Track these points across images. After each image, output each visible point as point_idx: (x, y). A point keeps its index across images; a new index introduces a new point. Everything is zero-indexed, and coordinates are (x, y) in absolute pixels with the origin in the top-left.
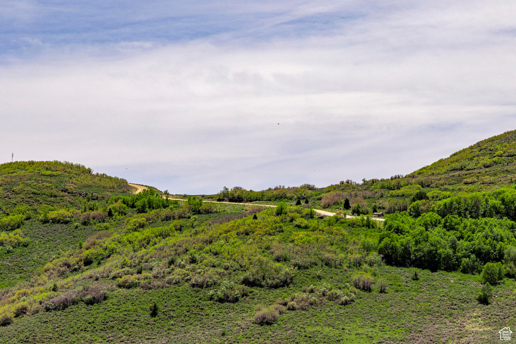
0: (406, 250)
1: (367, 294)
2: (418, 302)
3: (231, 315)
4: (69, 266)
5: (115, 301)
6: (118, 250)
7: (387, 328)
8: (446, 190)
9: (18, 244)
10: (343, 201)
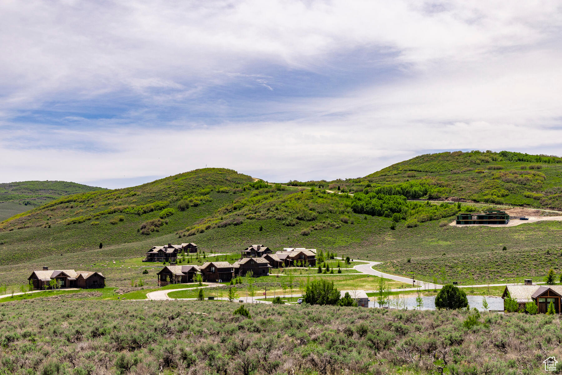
0: (362, 207)
1: (346, 224)
2: (366, 228)
3: (292, 231)
4: (227, 210)
5: (245, 224)
6: (247, 204)
7: (354, 238)
8: (379, 183)
9: (207, 201)
10: (337, 187)
